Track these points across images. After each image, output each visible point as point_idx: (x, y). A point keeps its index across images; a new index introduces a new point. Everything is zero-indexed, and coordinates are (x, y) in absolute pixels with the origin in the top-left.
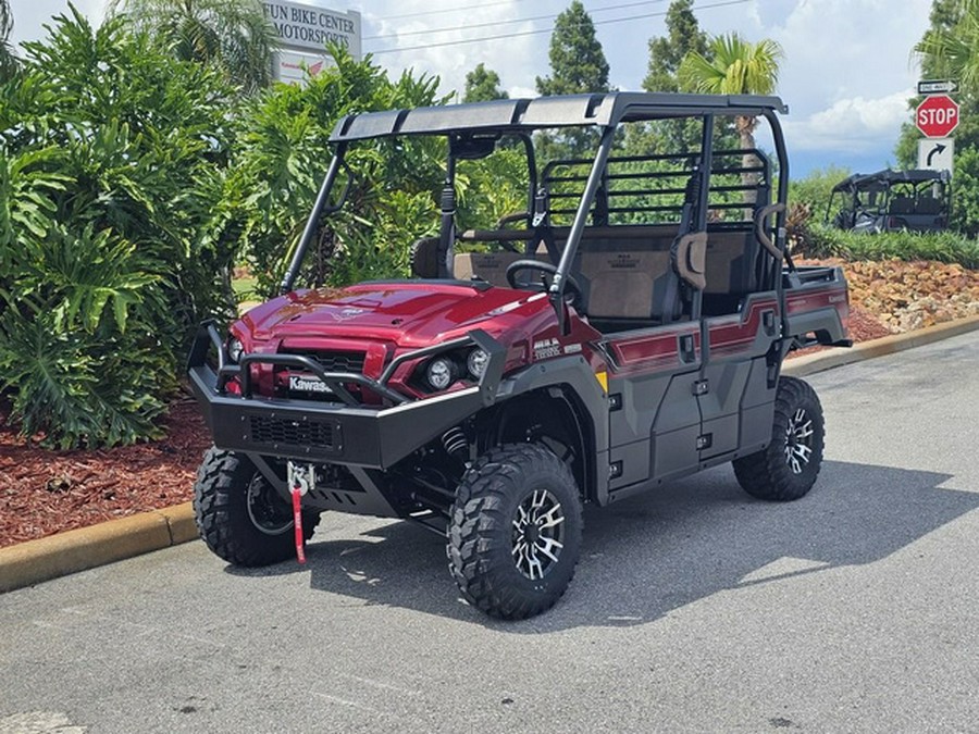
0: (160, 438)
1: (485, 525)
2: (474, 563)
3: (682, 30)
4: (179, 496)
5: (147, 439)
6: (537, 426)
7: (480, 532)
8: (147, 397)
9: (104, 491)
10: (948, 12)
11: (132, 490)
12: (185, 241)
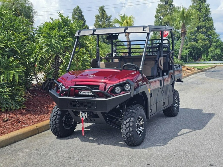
0: (25, 108)
1: (132, 124)
2: (129, 133)
3: (102, 13)
4: (36, 121)
5: (22, 108)
6: (136, 101)
7: (130, 126)
8: (22, 98)
9: (17, 121)
10: (159, 11)
11: (24, 120)
12: (27, 60)
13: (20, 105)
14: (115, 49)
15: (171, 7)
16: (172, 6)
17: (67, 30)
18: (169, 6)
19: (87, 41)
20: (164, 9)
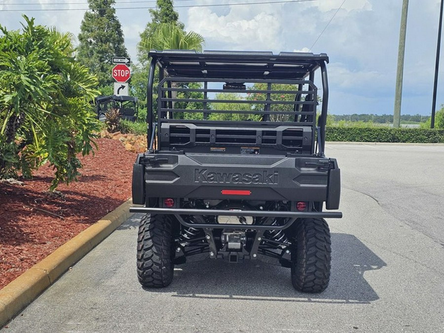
10: (88, 27)
15: (113, 23)
17: (47, 55)
18: (107, 18)
20: (98, 25)
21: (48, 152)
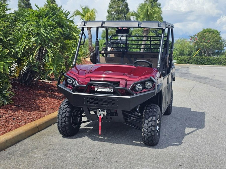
0: (12, 103)
2: (151, 133)
4: (32, 118)
5: (9, 103)
7: (153, 125)
8: (10, 92)
9: (11, 118)
10: (112, 6)
11: (18, 117)
12: (12, 49)
13: (8, 100)
14: (110, 43)
15: (124, 4)
16: (125, 2)
17: (56, 19)
18: (122, 2)
19: (75, 33)
20: (117, 5)
21: (54, 67)
